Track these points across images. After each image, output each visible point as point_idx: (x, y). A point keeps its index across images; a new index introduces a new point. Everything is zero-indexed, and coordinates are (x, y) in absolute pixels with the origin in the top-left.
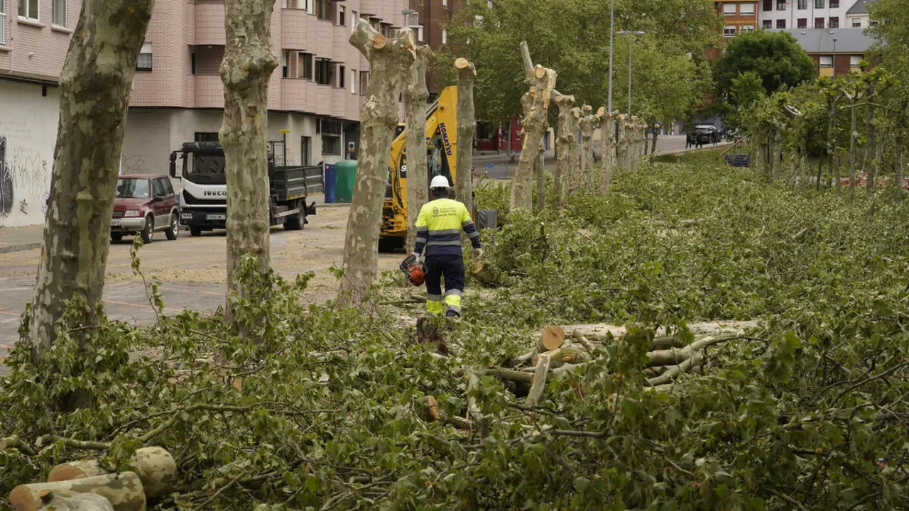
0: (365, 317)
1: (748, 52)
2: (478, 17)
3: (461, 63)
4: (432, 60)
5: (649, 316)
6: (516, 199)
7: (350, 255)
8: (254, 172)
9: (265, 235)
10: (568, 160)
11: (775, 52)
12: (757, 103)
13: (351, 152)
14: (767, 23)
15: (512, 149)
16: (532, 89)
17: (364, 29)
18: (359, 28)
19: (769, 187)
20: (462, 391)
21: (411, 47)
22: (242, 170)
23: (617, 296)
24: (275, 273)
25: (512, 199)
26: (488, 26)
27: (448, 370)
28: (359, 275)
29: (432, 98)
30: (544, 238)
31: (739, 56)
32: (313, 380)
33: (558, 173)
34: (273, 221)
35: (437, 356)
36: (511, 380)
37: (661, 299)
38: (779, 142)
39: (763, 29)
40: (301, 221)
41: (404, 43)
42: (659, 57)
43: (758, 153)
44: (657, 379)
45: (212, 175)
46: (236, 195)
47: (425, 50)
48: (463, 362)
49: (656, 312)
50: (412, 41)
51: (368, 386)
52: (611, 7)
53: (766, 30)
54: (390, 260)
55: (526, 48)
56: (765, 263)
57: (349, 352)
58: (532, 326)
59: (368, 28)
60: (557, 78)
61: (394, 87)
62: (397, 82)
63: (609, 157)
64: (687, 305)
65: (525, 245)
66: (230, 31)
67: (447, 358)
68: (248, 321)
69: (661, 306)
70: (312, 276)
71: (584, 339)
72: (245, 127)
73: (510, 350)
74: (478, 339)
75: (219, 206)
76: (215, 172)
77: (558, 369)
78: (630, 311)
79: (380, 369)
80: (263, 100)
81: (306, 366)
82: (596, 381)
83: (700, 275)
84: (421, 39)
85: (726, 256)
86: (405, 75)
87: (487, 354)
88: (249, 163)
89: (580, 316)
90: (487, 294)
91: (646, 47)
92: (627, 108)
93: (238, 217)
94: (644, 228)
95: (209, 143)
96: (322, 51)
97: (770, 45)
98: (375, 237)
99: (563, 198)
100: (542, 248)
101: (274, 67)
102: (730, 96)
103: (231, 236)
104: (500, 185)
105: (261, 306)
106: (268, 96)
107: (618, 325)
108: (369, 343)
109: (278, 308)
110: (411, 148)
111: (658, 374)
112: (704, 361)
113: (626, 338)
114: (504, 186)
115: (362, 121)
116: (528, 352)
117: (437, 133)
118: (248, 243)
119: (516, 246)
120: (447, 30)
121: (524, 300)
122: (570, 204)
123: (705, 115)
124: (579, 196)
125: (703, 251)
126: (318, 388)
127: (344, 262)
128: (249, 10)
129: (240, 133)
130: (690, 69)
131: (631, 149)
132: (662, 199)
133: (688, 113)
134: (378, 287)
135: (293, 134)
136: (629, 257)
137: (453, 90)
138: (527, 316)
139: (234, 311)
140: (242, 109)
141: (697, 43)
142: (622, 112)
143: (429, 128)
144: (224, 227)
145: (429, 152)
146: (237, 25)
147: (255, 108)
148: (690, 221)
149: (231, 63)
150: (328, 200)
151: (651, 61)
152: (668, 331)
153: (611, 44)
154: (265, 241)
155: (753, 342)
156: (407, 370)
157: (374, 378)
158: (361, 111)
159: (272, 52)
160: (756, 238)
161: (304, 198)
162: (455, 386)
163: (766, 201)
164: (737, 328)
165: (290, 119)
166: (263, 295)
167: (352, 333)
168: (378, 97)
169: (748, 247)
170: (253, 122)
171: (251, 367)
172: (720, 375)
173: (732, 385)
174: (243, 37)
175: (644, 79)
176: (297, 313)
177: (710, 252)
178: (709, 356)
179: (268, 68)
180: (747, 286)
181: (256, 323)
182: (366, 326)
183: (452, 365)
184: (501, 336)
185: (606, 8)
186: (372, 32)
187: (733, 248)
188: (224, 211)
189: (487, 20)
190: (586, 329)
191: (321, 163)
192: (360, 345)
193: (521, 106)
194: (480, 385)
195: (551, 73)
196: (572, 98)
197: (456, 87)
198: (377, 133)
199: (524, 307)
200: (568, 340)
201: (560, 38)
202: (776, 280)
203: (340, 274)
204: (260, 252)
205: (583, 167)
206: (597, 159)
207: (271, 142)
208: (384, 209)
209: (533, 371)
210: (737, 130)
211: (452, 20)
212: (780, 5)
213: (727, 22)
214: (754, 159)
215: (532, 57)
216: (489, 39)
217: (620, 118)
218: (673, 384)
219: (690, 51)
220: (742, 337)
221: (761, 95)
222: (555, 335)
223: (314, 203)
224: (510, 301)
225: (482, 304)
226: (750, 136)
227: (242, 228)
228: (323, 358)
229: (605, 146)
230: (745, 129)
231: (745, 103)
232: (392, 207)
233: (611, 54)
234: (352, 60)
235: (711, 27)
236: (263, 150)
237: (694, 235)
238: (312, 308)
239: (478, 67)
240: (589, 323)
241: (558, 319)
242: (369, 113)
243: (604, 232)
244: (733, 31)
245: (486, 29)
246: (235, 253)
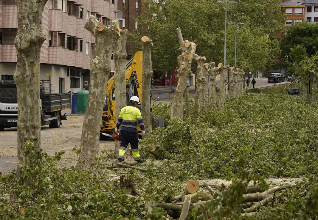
0: (92, 175)
1: (299, 34)
2: (154, 15)
3: (145, 39)
4: (129, 38)
5: (244, 175)
6: (174, 112)
7: (84, 142)
8: (32, 96)
9: (38, 131)
10: (202, 91)
11: (313, 34)
12: (303, 62)
13: (86, 86)
14: (309, 19)
15: (172, 85)
16: (183, 53)
17: (92, 20)
18: (90, 20)
19: (310, 106)
20: (144, 215)
21: (118, 30)
22: (26, 96)
23: (228, 164)
24: (43, 151)
25: (172, 112)
26: (160, 19)
27: (136, 204)
28: (89, 152)
29: (129, 57)
30: (188, 133)
31: (294, 36)
32: (63, 209)
33: (197, 98)
34: (43, 123)
35: (131, 196)
36: (170, 209)
37: (251, 166)
38: (315, 82)
39: (307, 22)
40: (59, 123)
41: (114, 28)
42: (251, 36)
43: (304, 88)
44: (248, 209)
45: (10, 98)
46: (23, 109)
47: (125, 32)
48: (145, 200)
49: (248, 173)
50: (118, 27)
51: (93, 212)
52: (226, 9)
53: (308, 22)
54: (106, 144)
55: (180, 31)
56: (307, 147)
57: (83, 194)
58: (182, 181)
59: (95, 20)
60: (196, 47)
61: (109, 52)
62: (110, 49)
63: (224, 90)
64: (266, 169)
65: (178, 137)
66: (20, 21)
67: (136, 197)
68: (28, 177)
69: (251, 170)
70: (64, 153)
71: (210, 187)
72: (28, 72)
73: (169, 193)
74: (153, 187)
75: (13, 115)
76: (12, 96)
77: (196, 204)
78: (234, 172)
79: (100, 203)
80: (37, 58)
81: (60, 201)
82: (216, 210)
83: (271, 154)
84: (124, 26)
85: (286, 143)
86: (114, 45)
87: (158, 195)
88: (30, 92)
89: (208, 175)
90: (158, 163)
91: (244, 31)
92: (234, 63)
93: (23, 121)
94: (242, 128)
95: (9, 81)
96: (70, 32)
97: (311, 31)
98: (98, 132)
99: (199, 111)
100: (188, 138)
101: (44, 40)
102: (289, 57)
103: (20, 131)
104: (166, 104)
105: (36, 169)
106: (41, 56)
107: (228, 180)
108: (94, 189)
109: (45, 170)
110: (118, 84)
111: (249, 206)
112: (274, 200)
113: (232, 187)
114: (168, 105)
115: (91, 70)
116: (180, 194)
117: (132, 76)
118: (29, 135)
119: (174, 137)
120: (138, 22)
121: (178, 166)
122: (203, 115)
123: (276, 67)
124: (208, 110)
125: (274, 140)
126: (66, 214)
127: (81, 145)
128: (31, 10)
129: (25, 76)
130: (268, 43)
131: (236, 86)
132: (252, 112)
133: (267, 66)
134: (99, 159)
135: (55, 76)
136: (234, 143)
137: (141, 53)
138: (179, 174)
139: (21, 171)
140: (26, 63)
141: (271, 29)
142: (231, 65)
143: (128, 74)
144: (16, 126)
145: (128, 87)
146: (24, 18)
147: (33, 62)
148: (267, 124)
149: (20, 38)
150: (73, 112)
151: (247, 38)
152: (255, 183)
153: (226, 30)
154: (38, 134)
155: (300, 189)
156: (115, 204)
157: (96, 208)
158: (91, 65)
159: (43, 32)
160: (303, 133)
161: (60, 111)
162: (140, 213)
163: (308, 114)
164: (291, 182)
165: (53, 68)
166: (37, 163)
167: (85, 183)
168: (100, 57)
169: (298, 138)
170: (32, 70)
171: (30, 202)
172: (282, 207)
173: (288, 213)
174: (27, 24)
175: (243, 48)
176: (55, 173)
177: (278, 141)
178: (277, 197)
179: (41, 41)
180: (298, 159)
181: (33, 178)
182: (92, 180)
183: (139, 201)
184: (165, 186)
185: (223, 10)
186: (97, 22)
187: (290, 139)
188: (16, 117)
189: (159, 16)
190: (211, 182)
191: (70, 92)
192: (90, 190)
193: (177, 63)
194: (153, 212)
195: (193, 44)
196: (205, 58)
197: (142, 52)
198: (99, 76)
199: (178, 170)
200: (201, 188)
201: (198, 26)
202: (313, 156)
203: (79, 152)
204: (35, 140)
205: (210, 95)
206: (218, 90)
207: (42, 81)
208: (103, 117)
209: (182, 205)
210: (293, 76)
211: (140, 16)
212: (316, 9)
213: (288, 18)
214: (302, 91)
215: (183, 36)
216: (160, 26)
217: (230, 69)
218: (256, 212)
219: (268, 33)
220: (294, 187)
221: (306, 57)
222: (194, 185)
223: (66, 113)
224: (170, 167)
225: (155, 168)
226: (300, 79)
227: (26, 127)
228: (69, 197)
229: (222, 84)
230: (297, 75)
231: (297, 61)
232: (108, 116)
233: (225, 35)
234: (87, 37)
235: (279, 21)
236: (37, 84)
237: (269, 131)
238: (64, 170)
239: (154, 41)
240: (213, 179)
241: (196, 176)
242: (95, 65)
243: (221, 130)
244: (291, 23)
245: (159, 21)
246: (22, 140)
